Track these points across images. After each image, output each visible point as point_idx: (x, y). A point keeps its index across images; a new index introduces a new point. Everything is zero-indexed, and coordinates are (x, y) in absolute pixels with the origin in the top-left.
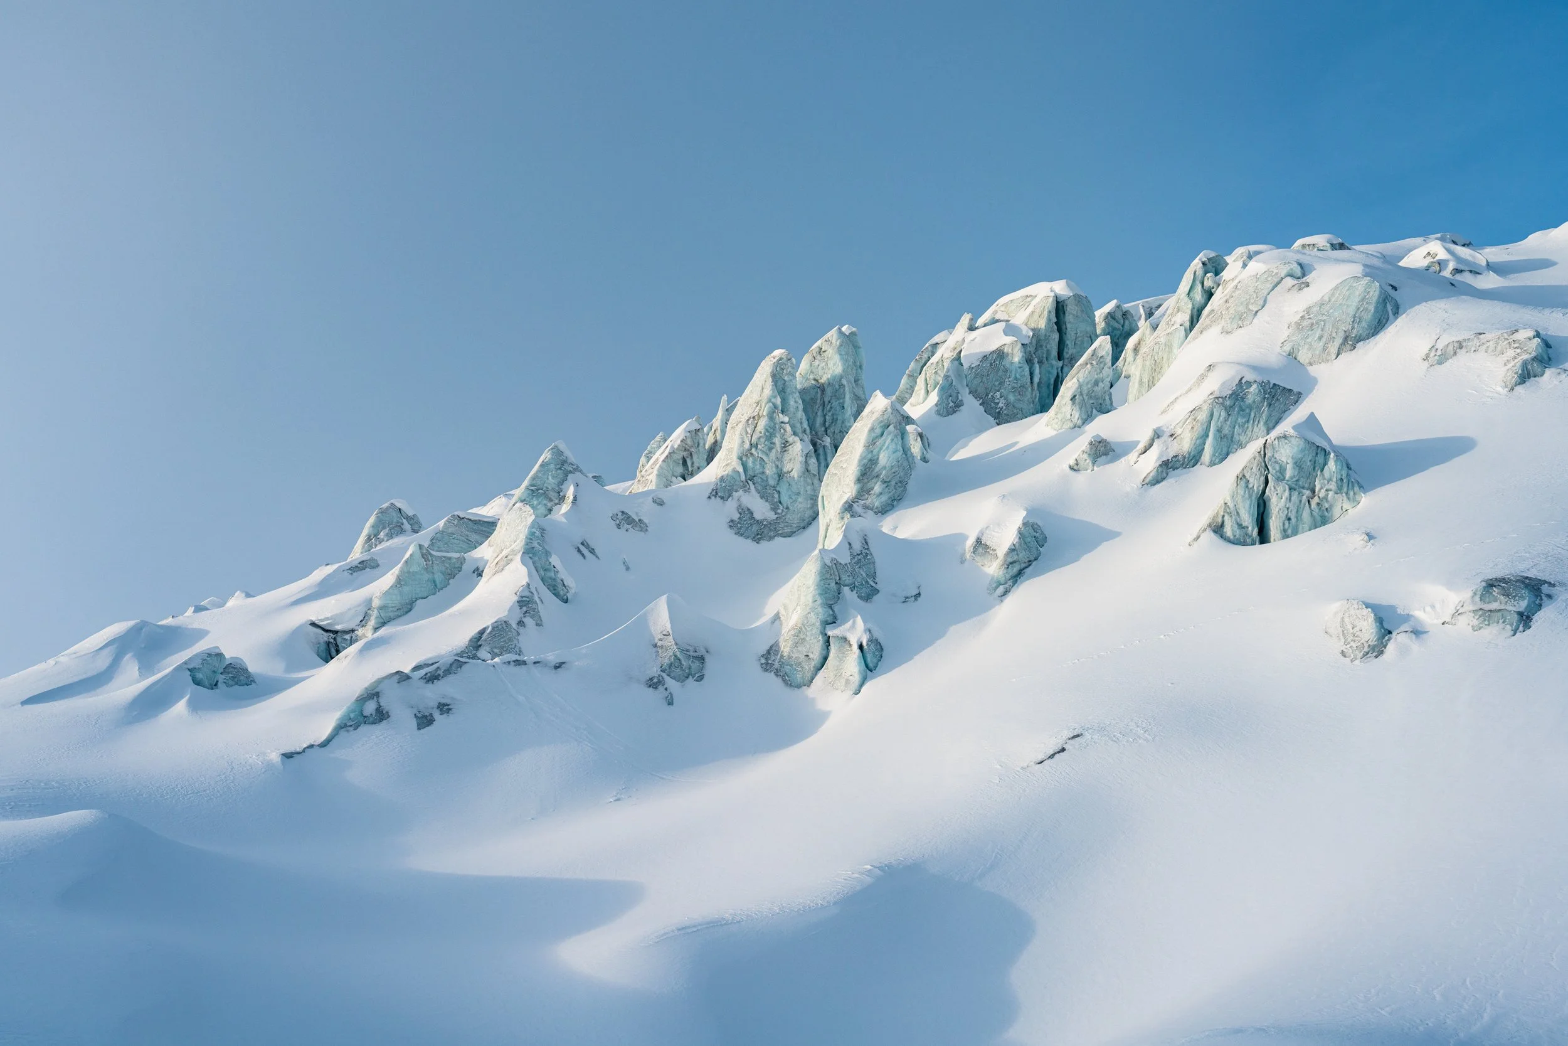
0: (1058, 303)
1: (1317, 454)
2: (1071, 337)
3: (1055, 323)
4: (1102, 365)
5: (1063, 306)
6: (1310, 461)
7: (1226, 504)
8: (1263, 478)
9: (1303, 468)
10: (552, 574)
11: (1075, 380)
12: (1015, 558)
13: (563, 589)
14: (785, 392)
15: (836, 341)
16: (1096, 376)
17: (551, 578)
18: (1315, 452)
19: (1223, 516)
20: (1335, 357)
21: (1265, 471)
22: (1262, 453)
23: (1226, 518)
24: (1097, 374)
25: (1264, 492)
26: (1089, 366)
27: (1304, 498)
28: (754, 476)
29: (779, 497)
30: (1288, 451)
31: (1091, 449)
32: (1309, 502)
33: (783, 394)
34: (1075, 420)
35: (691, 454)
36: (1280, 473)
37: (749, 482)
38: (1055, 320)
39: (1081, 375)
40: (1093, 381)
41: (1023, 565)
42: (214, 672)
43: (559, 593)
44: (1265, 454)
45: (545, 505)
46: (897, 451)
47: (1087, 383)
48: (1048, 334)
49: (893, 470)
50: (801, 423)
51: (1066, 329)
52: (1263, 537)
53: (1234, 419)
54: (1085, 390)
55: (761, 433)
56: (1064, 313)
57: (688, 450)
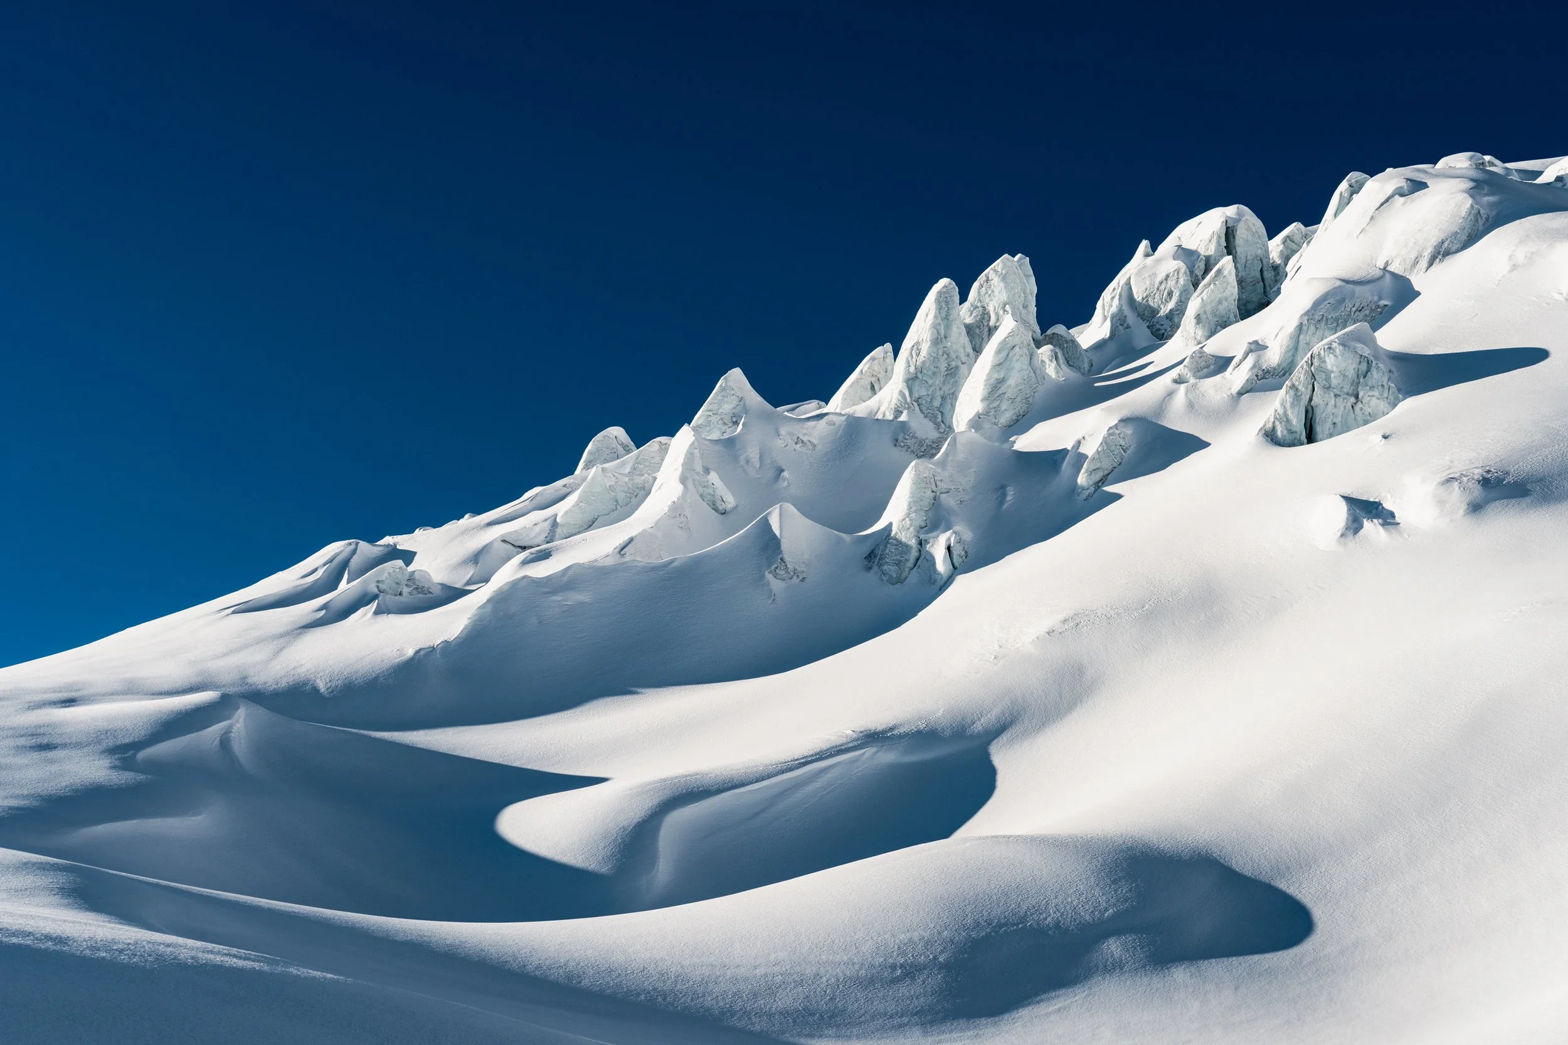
0: (1227, 228)
1: (1360, 362)
2: (1241, 260)
3: (1225, 247)
4: (1225, 285)
5: (1233, 231)
6: (1354, 369)
7: (1276, 411)
8: (1310, 387)
9: (1347, 376)
10: (711, 491)
11: (1199, 299)
12: (1098, 465)
13: (721, 505)
14: (948, 319)
15: (1002, 270)
16: (1220, 296)
17: (710, 494)
18: (1358, 360)
19: (1274, 423)
20: (1424, 271)
21: (1312, 379)
22: (1310, 362)
23: (1277, 423)
24: (1220, 294)
25: (1311, 399)
26: (1212, 285)
27: (1349, 405)
28: (919, 398)
29: (942, 417)
30: (1332, 360)
31: (1192, 363)
32: (1352, 407)
33: (946, 320)
34: (1198, 337)
35: (879, 379)
36: (1326, 381)
37: (914, 403)
38: (1225, 244)
39: (1204, 295)
40: (1217, 300)
41: (1106, 472)
42: (397, 583)
43: (717, 508)
44: (1312, 364)
45: (720, 429)
46: (1022, 370)
47: (1211, 302)
48: (1217, 258)
49: (1019, 388)
50: (964, 348)
51: (1236, 252)
52: (1311, 438)
53: (1322, 333)
54: (1209, 309)
55: (925, 357)
56: (1234, 238)
57: (876, 376)
